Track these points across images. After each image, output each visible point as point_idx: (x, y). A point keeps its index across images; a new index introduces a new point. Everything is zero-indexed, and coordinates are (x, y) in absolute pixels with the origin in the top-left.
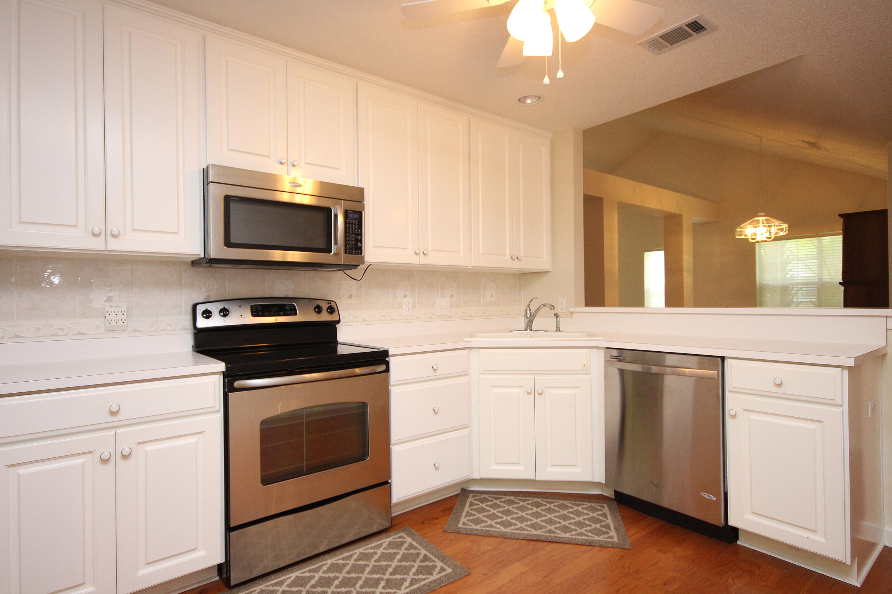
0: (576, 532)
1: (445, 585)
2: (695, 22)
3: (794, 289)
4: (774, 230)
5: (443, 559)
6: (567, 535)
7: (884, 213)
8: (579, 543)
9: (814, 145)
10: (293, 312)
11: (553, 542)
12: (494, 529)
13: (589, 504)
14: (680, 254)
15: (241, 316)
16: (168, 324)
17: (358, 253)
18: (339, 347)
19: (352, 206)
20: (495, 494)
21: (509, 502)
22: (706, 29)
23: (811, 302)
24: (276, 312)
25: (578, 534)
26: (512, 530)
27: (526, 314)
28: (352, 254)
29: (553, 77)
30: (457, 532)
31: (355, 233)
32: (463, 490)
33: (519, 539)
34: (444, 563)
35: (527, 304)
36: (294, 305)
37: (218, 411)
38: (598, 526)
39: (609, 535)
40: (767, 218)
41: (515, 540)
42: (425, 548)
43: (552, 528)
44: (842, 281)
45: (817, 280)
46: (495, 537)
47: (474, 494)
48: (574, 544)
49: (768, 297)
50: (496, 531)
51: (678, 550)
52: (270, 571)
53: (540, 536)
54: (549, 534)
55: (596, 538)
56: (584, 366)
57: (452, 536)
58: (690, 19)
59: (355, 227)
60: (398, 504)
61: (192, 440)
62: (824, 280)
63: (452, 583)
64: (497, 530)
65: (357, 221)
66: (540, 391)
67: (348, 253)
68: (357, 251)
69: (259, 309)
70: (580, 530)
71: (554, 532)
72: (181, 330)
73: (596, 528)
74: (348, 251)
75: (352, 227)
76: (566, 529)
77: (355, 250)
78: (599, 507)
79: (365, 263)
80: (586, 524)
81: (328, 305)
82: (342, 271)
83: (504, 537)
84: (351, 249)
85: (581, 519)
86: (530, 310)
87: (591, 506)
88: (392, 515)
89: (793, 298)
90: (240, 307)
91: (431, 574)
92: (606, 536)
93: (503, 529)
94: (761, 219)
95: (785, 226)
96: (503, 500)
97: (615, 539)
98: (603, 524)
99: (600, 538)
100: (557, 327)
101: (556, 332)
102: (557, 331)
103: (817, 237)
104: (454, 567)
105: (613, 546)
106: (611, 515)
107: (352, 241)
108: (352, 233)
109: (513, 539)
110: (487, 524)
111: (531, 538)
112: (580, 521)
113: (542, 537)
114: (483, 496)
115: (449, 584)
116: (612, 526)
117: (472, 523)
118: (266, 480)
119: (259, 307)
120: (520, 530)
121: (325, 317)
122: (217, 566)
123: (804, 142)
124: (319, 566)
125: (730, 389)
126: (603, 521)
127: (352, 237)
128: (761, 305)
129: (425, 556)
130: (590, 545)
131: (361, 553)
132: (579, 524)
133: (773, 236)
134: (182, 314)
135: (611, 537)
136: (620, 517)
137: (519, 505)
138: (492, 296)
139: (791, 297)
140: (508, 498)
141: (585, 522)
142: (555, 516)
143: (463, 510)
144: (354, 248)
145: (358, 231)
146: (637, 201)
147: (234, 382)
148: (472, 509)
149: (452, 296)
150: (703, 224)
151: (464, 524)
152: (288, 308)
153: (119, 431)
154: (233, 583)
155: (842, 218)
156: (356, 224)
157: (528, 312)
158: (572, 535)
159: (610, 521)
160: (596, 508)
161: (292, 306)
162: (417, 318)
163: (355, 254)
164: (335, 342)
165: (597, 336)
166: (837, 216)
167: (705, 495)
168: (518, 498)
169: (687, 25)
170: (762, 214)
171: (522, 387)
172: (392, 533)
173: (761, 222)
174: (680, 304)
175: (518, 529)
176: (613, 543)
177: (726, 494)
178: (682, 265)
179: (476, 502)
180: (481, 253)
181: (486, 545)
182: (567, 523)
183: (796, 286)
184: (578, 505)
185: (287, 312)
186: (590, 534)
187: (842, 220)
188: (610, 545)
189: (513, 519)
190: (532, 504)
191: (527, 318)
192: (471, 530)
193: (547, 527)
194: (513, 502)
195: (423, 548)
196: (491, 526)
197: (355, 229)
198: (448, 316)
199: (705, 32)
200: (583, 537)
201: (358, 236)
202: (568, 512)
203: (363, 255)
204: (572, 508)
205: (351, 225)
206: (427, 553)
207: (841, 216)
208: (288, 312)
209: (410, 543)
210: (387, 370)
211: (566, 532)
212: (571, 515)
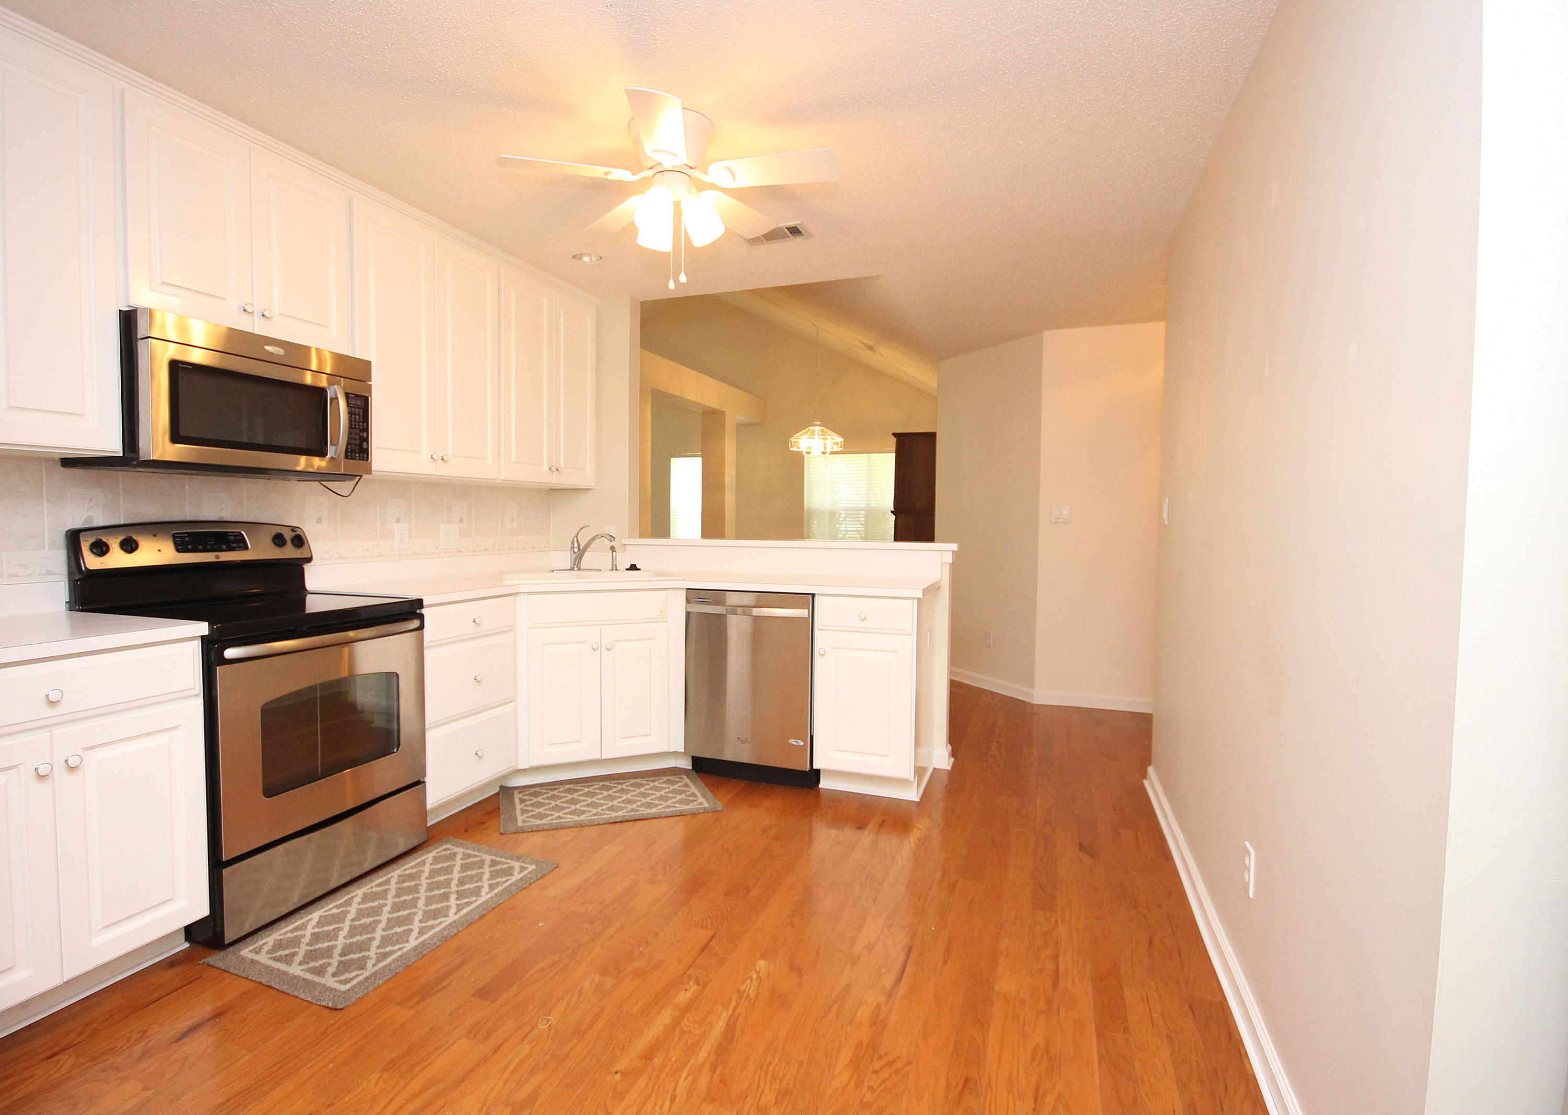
0: (662, 806)
1: (534, 882)
2: (796, 227)
3: (842, 516)
4: (829, 442)
5: (518, 859)
6: (654, 810)
7: (931, 437)
8: (670, 815)
9: (871, 348)
10: (240, 544)
11: (640, 820)
12: (566, 820)
13: (666, 778)
14: (722, 464)
15: (159, 551)
16: (21, 566)
17: (363, 457)
18: (309, 598)
19: (356, 389)
20: (549, 786)
21: (570, 791)
22: (802, 235)
23: (857, 531)
24: (214, 544)
25: (665, 807)
26: (588, 817)
27: (573, 548)
28: (355, 459)
29: (676, 281)
30: (521, 831)
31: (359, 428)
32: (502, 788)
33: (600, 824)
34: (522, 862)
35: (575, 533)
36: (242, 534)
37: (198, 695)
38: (683, 796)
39: (698, 802)
40: (823, 428)
41: (596, 827)
42: (487, 852)
43: (634, 806)
44: (893, 510)
45: (865, 505)
46: (570, 827)
47: (519, 790)
48: (664, 817)
49: (816, 526)
50: (570, 822)
51: (768, 803)
52: (291, 909)
53: (624, 816)
54: (633, 813)
55: (685, 807)
56: (661, 612)
57: (514, 837)
58: (792, 224)
59: (359, 419)
60: (436, 809)
61: (162, 739)
62: (872, 505)
63: (541, 878)
64: (569, 820)
65: (361, 410)
66: (609, 646)
67: (349, 457)
68: (361, 455)
69: (187, 539)
70: (665, 804)
71: (637, 811)
72: (45, 574)
73: (681, 799)
74: (349, 454)
75: (355, 418)
76: (649, 805)
77: (359, 453)
78: (678, 780)
79: (373, 473)
80: (669, 797)
81: (293, 534)
82: (318, 482)
83: (582, 825)
84: (353, 451)
85: (662, 793)
86: (578, 541)
87: (668, 780)
88: (428, 825)
89: (840, 526)
90: (155, 536)
91: (511, 874)
92: (695, 803)
93: (576, 818)
94: (817, 429)
95: (840, 440)
96: (561, 790)
97: (706, 805)
98: (688, 793)
99: (690, 807)
100: (613, 565)
101: (612, 572)
102: (612, 570)
103: (866, 453)
104: (537, 863)
105: (706, 811)
106: (693, 784)
107: (355, 439)
108: (355, 428)
109: (592, 825)
110: (554, 817)
111: (614, 820)
112: (661, 795)
113: (626, 817)
114: (533, 790)
115: (538, 879)
116: (697, 793)
117: (534, 818)
118: (270, 791)
119: (186, 537)
120: (598, 815)
121: (289, 552)
122: (183, 930)
123: (862, 343)
124: (348, 899)
125: (820, 627)
126: (686, 791)
127: (355, 434)
128: (809, 538)
129: (492, 861)
130: (681, 815)
131: (399, 876)
132: (661, 798)
133: (828, 451)
134: (44, 547)
135: (701, 804)
136: (703, 785)
137: (583, 792)
138: (512, 521)
139: (838, 526)
140: (567, 787)
141: (668, 795)
142: (631, 796)
143: (515, 809)
144: (357, 451)
145: (363, 425)
146: (674, 389)
147: (225, 650)
148: (525, 806)
149: (461, 521)
150: (747, 425)
151: (524, 821)
152: (232, 538)
153: (57, 731)
154: (227, 942)
155: (895, 437)
156: (361, 414)
157: (576, 545)
158: (658, 809)
159: (693, 789)
160: (675, 781)
161: (237, 536)
162: (415, 553)
163: (360, 460)
164: (301, 591)
165: (674, 575)
166: (891, 435)
167: (792, 741)
168: (580, 785)
169: (787, 228)
170: (817, 423)
171: (585, 642)
172: (431, 848)
173: (816, 433)
174: (721, 535)
175: (594, 815)
176: (705, 808)
177: (812, 737)
178: (724, 480)
179: (527, 798)
180: (514, 460)
181: (563, 837)
182: (648, 800)
183: (844, 512)
184: (654, 781)
185: (231, 545)
186: (677, 805)
187: (895, 440)
188: (702, 811)
189: (585, 806)
190: (600, 789)
191: (575, 553)
192: (538, 825)
193: (627, 807)
194: (575, 791)
195: (485, 854)
196: (560, 818)
197: (359, 422)
198: (456, 550)
199: (801, 237)
200: (672, 809)
201: (362, 433)
202: (646, 789)
203: (369, 460)
204: (648, 784)
205: (353, 416)
206: (493, 857)
207: (894, 434)
208: (234, 545)
209: (463, 853)
210: (421, 627)
211: (651, 808)
212: (650, 792)
